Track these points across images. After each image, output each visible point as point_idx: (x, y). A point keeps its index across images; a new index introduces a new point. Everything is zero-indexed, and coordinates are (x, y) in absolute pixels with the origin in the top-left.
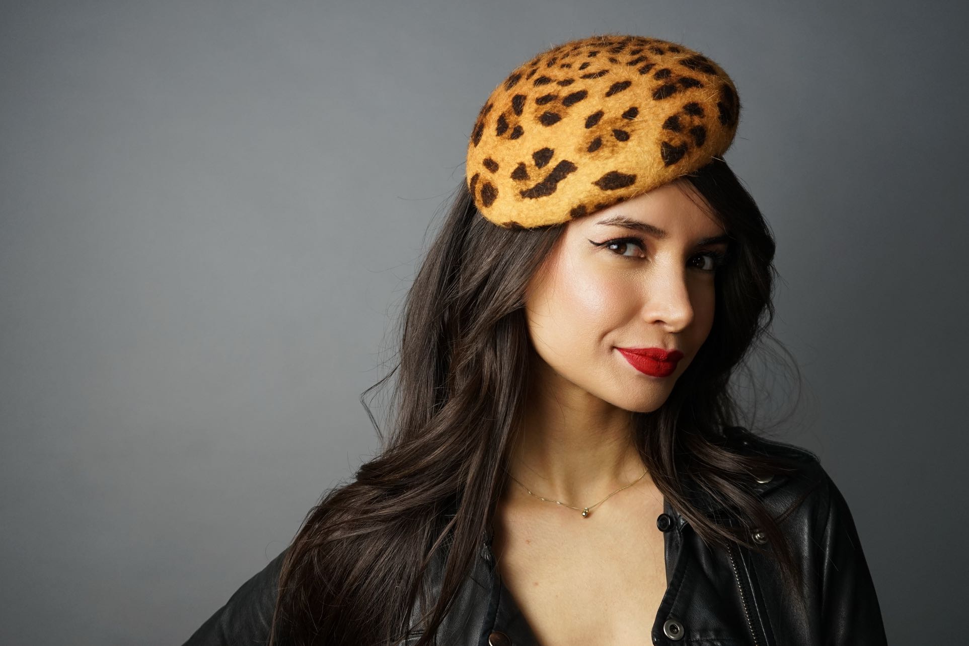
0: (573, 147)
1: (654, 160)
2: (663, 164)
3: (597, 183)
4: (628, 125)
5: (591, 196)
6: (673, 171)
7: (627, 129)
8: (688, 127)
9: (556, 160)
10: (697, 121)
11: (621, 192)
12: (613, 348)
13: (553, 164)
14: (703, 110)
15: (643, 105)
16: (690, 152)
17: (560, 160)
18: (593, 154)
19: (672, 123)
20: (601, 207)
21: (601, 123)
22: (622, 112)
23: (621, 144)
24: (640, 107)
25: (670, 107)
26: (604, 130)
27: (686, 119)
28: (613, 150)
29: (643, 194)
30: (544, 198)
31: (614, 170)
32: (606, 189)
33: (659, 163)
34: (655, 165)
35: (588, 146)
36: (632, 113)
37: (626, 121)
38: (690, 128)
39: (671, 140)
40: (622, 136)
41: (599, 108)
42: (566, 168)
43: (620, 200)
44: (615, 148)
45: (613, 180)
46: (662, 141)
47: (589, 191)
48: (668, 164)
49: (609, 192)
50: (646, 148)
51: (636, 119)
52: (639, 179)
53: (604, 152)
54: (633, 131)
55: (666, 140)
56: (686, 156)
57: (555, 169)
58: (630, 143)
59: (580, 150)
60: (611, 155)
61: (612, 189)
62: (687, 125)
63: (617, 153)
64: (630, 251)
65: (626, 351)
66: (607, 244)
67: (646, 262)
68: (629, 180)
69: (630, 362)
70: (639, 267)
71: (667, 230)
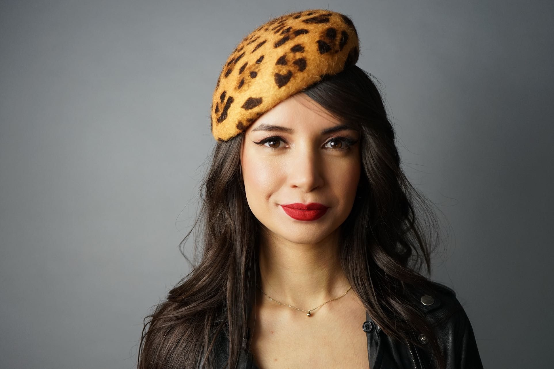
0: (232, 88)
1: (270, 85)
2: (277, 87)
3: (243, 107)
4: (257, 68)
5: (242, 115)
6: (285, 90)
7: (256, 70)
8: (292, 61)
9: (227, 97)
10: (298, 56)
11: (256, 110)
12: (277, 205)
13: (226, 100)
14: (304, 48)
15: (267, 53)
16: (295, 76)
17: (228, 97)
18: (240, 90)
19: (282, 61)
20: (252, 121)
21: (245, 70)
22: (256, 60)
23: (253, 80)
24: (265, 55)
25: (281, 51)
26: (247, 72)
27: (291, 56)
28: (249, 85)
29: (271, 109)
30: (224, 121)
31: (249, 97)
32: (248, 110)
33: (274, 87)
34: (272, 89)
35: (238, 85)
36: (260, 60)
37: (257, 65)
38: (293, 61)
39: (280, 71)
40: (254, 75)
41: (246, 61)
42: (231, 100)
43: (260, 115)
44: (250, 83)
45: (250, 103)
46: (275, 73)
47: (240, 113)
48: (280, 86)
49: (250, 111)
50: (265, 80)
51: (261, 63)
52: (264, 99)
53: (245, 87)
54: (259, 70)
55: (277, 72)
56: (292, 79)
57: (227, 103)
58: (257, 78)
59: (235, 88)
60: (248, 88)
61: (251, 108)
62: (291, 60)
63: (251, 86)
64: (282, 144)
65: (284, 207)
66: (262, 142)
67: (288, 150)
68: (259, 101)
69: (287, 214)
70: (283, 153)
71: (293, 128)
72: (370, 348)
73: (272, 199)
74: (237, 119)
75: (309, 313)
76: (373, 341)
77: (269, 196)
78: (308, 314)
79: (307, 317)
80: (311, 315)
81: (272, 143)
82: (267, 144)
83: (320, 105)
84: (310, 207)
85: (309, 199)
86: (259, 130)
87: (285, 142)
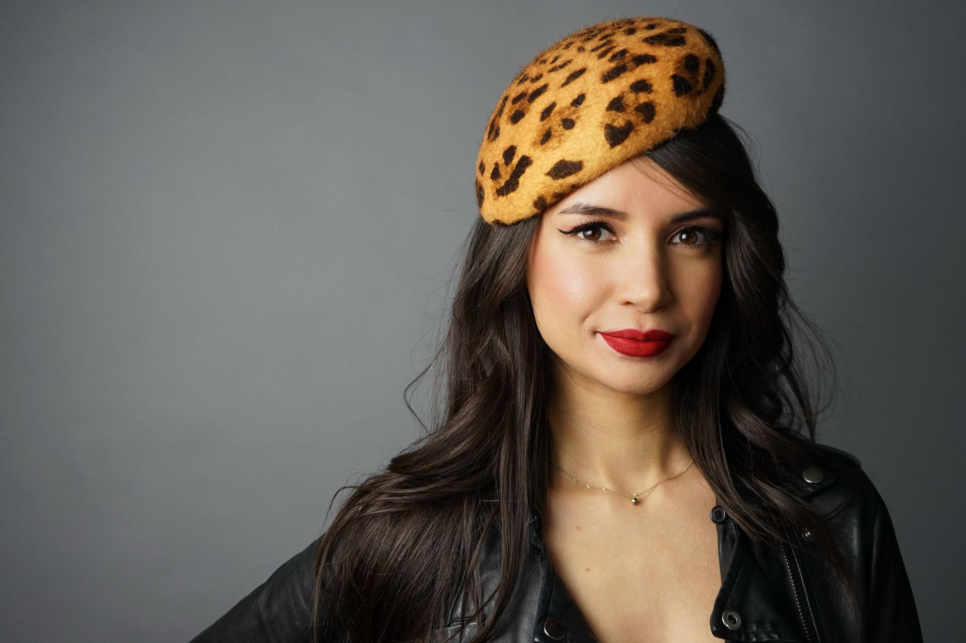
0: (529, 143)
1: (597, 143)
2: (608, 146)
3: (548, 174)
4: (574, 112)
5: (546, 186)
6: (620, 151)
7: (573, 117)
8: (632, 106)
9: (518, 156)
10: (643, 98)
11: (571, 179)
12: (595, 333)
13: (515, 161)
14: (651, 86)
15: (590, 91)
16: (638, 130)
17: (520, 156)
18: (544, 146)
19: (616, 105)
20: (560, 197)
21: (552, 115)
22: (571, 101)
23: (567, 132)
24: (587, 93)
25: (614, 89)
26: (555, 120)
27: (631, 98)
28: (560, 140)
29: (595, 179)
30: (512, 194)
31: (561, 158)
32: (557, 179)
33: (603, 146)
34: (600, 148)
35: (540, 139)
36: (579, 101)
37: (573, 108)
38: (635, 106)
39: (614, 120)
40: (569, 124)
41: (553, 100)
42: (526, 162)
43: (575, 188)
44: (562, 137)
45: (562, 169)
46: (605, 124)
47: (543, 183)
48: (613, 145)
49: (561, 181)
50: (589, 133)
51: (582, 106)
52: (585, 164)
53: (553, 143)
54: (578, 118)
55: (608, 122)
56: (632, 134)
57: (517, 165)
58: (575, 130)
59: (535, 143)
60: (559, 144)
61: (563, 177)
62: (631, 104)
63: (564, 141)
64: (605, 235)
65: (605, 335)
66: (575, 231)
67: (617, 245)
68: (577, 166)
69: (610, 345)
70: (609, 250)
71: (628, 212)
72: (723, 547)
73: (589, 323)
74: (537, 192)
75: (635, 499)
76: (728, 537)
77: (584, 318)
78: (634, 501)
79: (631, 505)
80: (637, 502)
81: (589, 233)
82: (581, 235)
83: (673, 176)
84: (650, 337)
85: (649, 324)
86: (572, 213)
87: (611, 230)
